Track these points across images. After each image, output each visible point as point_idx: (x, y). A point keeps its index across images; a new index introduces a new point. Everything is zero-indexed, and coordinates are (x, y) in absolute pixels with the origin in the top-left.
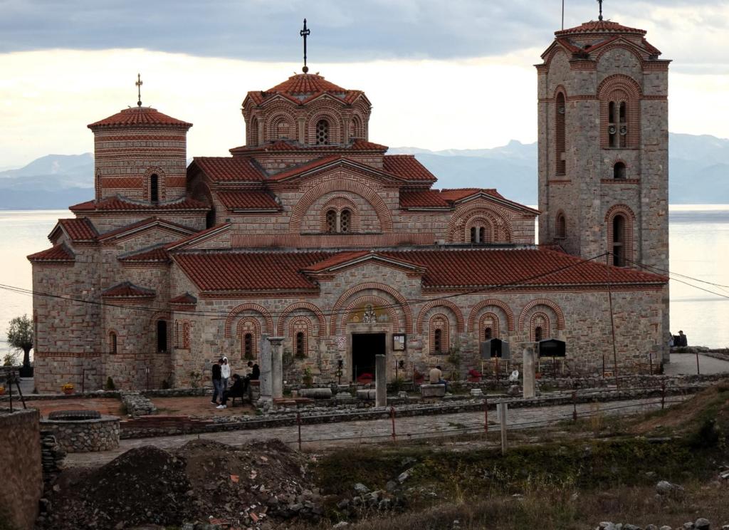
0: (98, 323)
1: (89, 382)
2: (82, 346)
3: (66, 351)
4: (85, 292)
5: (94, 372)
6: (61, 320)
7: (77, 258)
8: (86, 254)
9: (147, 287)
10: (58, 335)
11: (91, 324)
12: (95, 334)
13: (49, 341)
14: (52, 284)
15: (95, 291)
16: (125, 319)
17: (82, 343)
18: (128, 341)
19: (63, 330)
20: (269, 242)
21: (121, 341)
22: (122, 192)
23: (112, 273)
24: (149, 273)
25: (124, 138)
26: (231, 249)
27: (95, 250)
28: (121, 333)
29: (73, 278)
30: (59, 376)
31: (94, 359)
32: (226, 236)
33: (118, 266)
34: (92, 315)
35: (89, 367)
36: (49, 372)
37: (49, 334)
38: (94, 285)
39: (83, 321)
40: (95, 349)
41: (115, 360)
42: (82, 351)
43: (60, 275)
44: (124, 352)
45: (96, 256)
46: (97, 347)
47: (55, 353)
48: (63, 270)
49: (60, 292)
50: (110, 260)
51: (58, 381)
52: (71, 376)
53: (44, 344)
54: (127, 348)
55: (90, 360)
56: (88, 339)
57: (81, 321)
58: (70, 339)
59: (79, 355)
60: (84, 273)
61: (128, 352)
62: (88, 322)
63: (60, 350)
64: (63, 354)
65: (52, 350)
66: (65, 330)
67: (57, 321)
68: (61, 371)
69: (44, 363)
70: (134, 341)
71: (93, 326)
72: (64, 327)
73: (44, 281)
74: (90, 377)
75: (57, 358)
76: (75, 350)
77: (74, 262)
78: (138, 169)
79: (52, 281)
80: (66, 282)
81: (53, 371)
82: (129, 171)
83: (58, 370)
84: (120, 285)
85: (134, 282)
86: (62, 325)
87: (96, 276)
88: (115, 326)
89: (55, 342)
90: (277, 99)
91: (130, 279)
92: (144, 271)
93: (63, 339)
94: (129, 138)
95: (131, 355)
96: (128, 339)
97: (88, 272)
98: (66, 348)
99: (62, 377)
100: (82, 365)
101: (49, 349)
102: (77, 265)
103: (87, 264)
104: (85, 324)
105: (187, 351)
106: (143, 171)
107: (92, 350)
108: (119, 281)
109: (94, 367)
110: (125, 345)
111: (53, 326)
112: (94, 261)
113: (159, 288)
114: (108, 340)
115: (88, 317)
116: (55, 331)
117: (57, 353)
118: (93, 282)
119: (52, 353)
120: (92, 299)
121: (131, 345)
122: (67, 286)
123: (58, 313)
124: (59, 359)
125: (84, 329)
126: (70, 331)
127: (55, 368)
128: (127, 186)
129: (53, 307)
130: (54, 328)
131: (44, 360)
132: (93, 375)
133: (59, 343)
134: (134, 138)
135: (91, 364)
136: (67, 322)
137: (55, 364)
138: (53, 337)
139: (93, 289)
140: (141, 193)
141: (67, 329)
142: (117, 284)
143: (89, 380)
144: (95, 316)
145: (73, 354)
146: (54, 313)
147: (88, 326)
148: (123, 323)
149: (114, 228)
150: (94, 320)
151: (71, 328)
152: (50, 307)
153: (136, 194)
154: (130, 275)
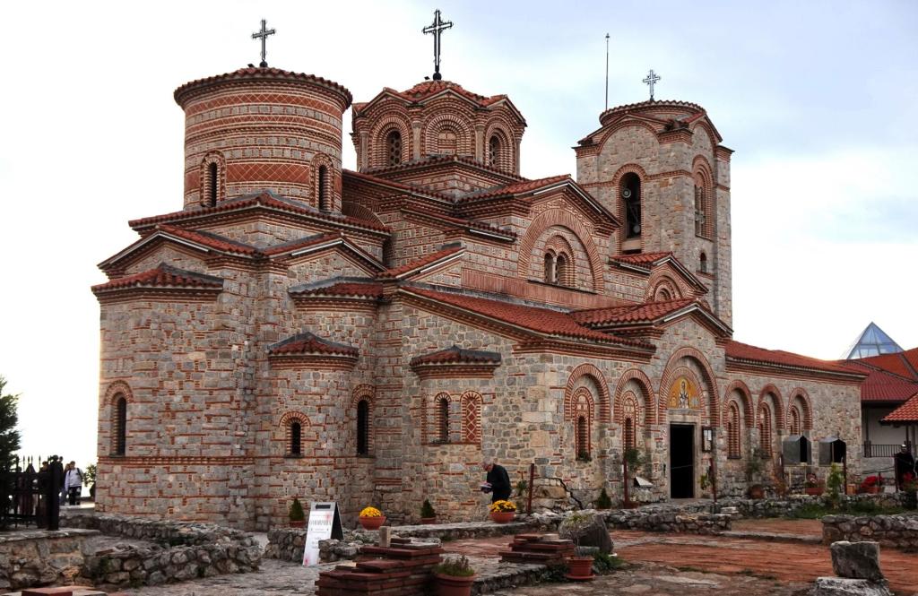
0: (253, 404)
1: (237, 510)
2: (228, 444)
3: (194, 454)
4: (235, 348)
5: (244, 492)
6: (186, 398)
7: (226, 284)
8: (240, 279)
9: (346, 343)
10: (179, 424)
11: (243, 405)
12: (248, 424)
13: (159, 437)
14: (168, 332)
15: (249, 346)
16: (321, 395)
17: (229, 439)
18: (325, 433)
19: (190, 414)
20: (498, 287)
21: (312, 434)
22: (274, 189)
23: (281, 316)
24: (349, 319)
25: (280, 99)
26: (461, 290)
27: (251, 275)
28: (313, 420)
29: (213, 321)
30: (177, 501)
31: (245, 468)
32: (456, 269)
33: (288, 306)
34: (245, 389)
35: (238, 483)
36: (157, 494)
37: (160, 422)
38: (249, 335)
39: (232, 398)
40: (247, 450)
41: (301, 468)
42: (228, 454)
43: (186, 315)
44: (319, 453)
45: (252, 285)
46: (250, 447)
47: (170, 458)
48: (193, 307)
49: (185, 345)
50: (279, 294)
51: (177, 510)
52: (202, 500)
53: (148, 441)
54: (324, 446)
55: (239, 470)
56: (239, 433)
57: (228, 399)
58: (202, 432)
59: (223, 461)
60: (235, 312)
61: (326, 454)
62: (238, 401)
63: (182, 453)
64: (187, 460)
65: (164, 452)
66: (194, 416)
67: (177, 399)
68: (183, 491)
69: (147, 477)
70: (334, 434)
71: (245, 410)
72: (193, 410)
73: (153, 326)
74: (239, 501)
75: (172, 468)
76: (214, 451)
77: (221, 291)
78: (303, 152)
79: (170, 326)
80: (200, 327)
81: (167, 492)
82: (287, 154)
83: (176, 488)
84: (292, 339)
85: (321, 333)
86: (187, 406)
87: (251, 321)
88: (301, 408)
89: (173, 438)
90: (446, 96)
91: (311, 328)
92: (341, 314)
93: (189, 432)
94: (289, 100)
95: (330, 460)
96: (325, 430)
97: (241, 313)
98: (194, 448)
99: (184, 503)
100: (228, 480)
101: (159, 450)
102: (225, 298)
103: (239, 298)
104: (234, 405)
105: (474, 447)
106: (309, 156)
107: (243, 453)
108: (291, 332)
109: (244, 483)
110: (320, 440)
111: (168, 409)
112: (250, 294)
113: (363, 346)
114: (283, 433)
115: (238, 391)
116: (174, 417)
117: (176, 458)
118: (248, 331)
119: (163, 458)
120: (246, 361)
121: (330, 442)
122: (200, 336)
123: (181, 383)
124: (180, 468)
125: (233, 414)
126: (203, 418)
127: (170, 486)
128: (284, 179)
129: (170, 373)
130: (170, 412)
131: (147, 472)
132: (243, 497)
133: (180, 440)
134: (297, 101)
135: (241, 477)
136: (199, 400)
137: (171, 478)
138: (167, 430)
139: (246, 343)
140: (306, 192)
141: (199, 414)
142: (287, 336)
143: (237, 506)
144: (249, 392)
145: (209, 459)
146: (169, 385)
147: (238, 409)
148: (319, 402)
149: (276, 242)
150: (247, 399)
151: (205, 412)
152: (163, 372)
153: (299, 192)
154: (312, 322)
